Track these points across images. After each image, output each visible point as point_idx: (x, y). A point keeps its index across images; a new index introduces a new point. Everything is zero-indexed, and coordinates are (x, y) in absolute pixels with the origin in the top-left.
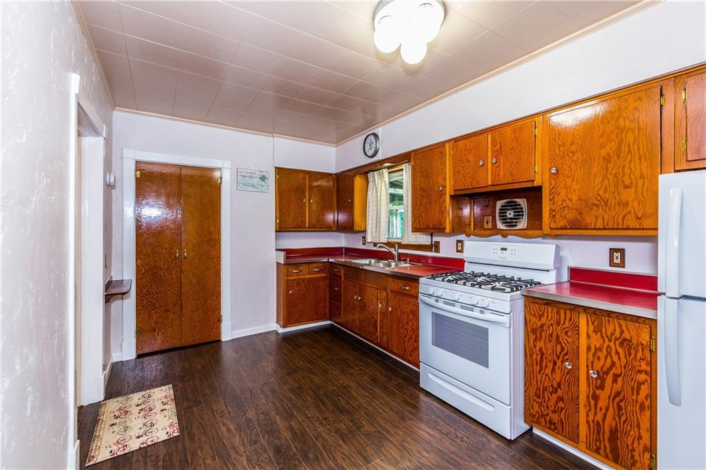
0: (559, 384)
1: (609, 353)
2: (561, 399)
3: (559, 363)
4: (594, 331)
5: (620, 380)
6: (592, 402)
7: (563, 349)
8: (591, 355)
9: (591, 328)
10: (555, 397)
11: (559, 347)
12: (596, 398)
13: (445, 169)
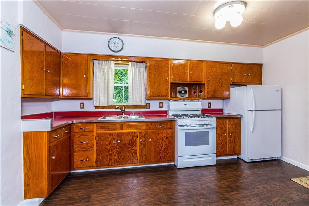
0: (223, 141)
1: (233, 128)
2: (223, 145)
3: (222, 135)
4: (230, 123)
5: (235, 133)
6: (230, 142)
7: (223, 130)
8: (229, 129)
9: (229, 122)
10: (222, 145)
11: (222, 130)
12: (230, 140)
13: (169, 70)
